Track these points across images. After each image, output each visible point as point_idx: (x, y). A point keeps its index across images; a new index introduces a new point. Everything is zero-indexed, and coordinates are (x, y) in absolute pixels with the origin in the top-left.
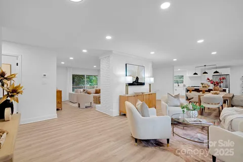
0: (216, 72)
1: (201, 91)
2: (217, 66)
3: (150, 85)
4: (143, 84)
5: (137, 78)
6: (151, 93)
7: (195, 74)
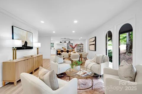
0: (69, 42)
1: (64, 51)
2: (70, 39)
3: (38, 48)
4: (31, 48)
5: (26, 43)
6: (39, 55)
7: (61, 42)
